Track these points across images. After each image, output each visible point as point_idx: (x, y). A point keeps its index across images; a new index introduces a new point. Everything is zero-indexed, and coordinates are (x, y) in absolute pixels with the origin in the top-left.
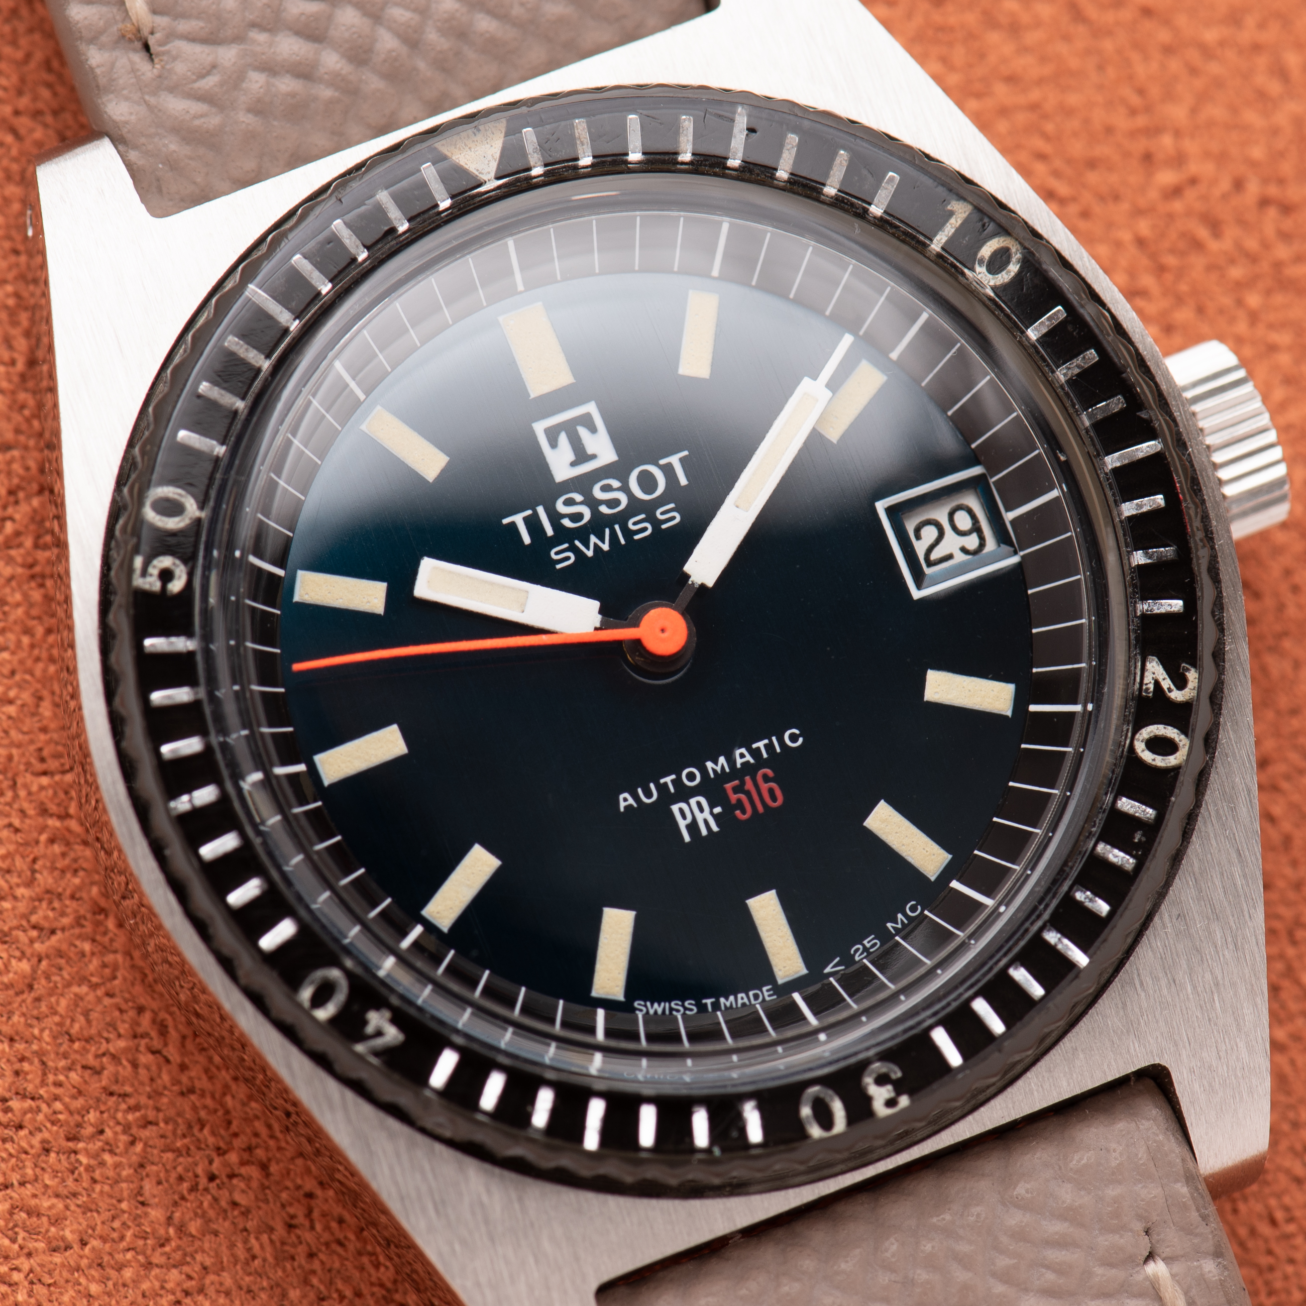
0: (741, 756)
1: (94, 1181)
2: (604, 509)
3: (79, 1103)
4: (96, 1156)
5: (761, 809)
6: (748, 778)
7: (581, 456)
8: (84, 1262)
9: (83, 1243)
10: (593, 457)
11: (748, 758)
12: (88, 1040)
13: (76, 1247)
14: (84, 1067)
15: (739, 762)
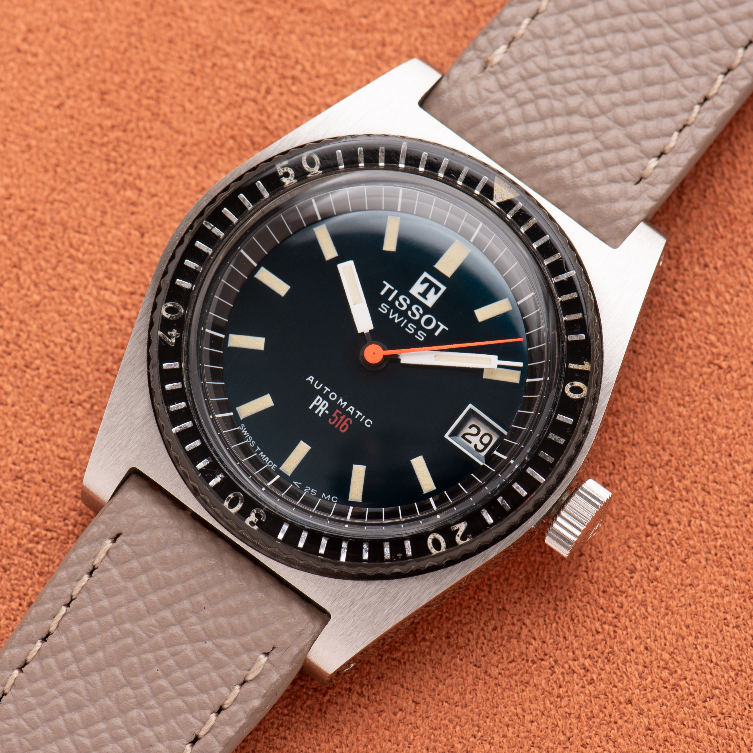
0: (351, 409)
1: (27, 385)
2: (409, 313)
3: (35, 355)
4: (33, 377)
5: (336, 426)
6: (344, 416)
7: (424, 294)
8: (10, 413)
9: (13, 405)
10: (426, 299)
11: (352, 412)
12: (50, 334)
13: (9, 406)
14: (44, 343)
15: (349, 409)
